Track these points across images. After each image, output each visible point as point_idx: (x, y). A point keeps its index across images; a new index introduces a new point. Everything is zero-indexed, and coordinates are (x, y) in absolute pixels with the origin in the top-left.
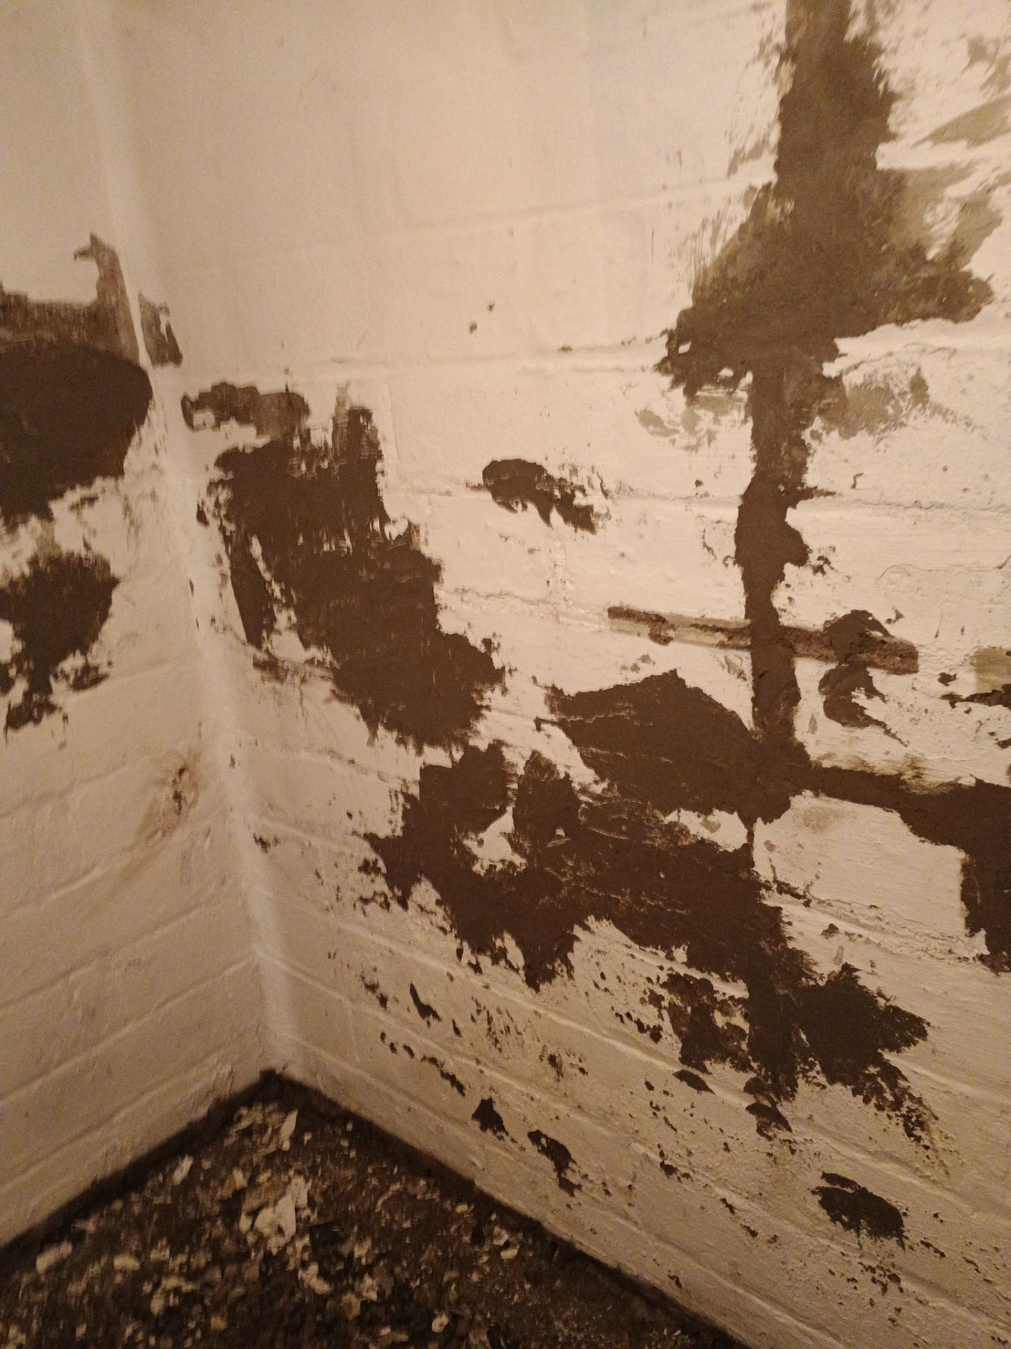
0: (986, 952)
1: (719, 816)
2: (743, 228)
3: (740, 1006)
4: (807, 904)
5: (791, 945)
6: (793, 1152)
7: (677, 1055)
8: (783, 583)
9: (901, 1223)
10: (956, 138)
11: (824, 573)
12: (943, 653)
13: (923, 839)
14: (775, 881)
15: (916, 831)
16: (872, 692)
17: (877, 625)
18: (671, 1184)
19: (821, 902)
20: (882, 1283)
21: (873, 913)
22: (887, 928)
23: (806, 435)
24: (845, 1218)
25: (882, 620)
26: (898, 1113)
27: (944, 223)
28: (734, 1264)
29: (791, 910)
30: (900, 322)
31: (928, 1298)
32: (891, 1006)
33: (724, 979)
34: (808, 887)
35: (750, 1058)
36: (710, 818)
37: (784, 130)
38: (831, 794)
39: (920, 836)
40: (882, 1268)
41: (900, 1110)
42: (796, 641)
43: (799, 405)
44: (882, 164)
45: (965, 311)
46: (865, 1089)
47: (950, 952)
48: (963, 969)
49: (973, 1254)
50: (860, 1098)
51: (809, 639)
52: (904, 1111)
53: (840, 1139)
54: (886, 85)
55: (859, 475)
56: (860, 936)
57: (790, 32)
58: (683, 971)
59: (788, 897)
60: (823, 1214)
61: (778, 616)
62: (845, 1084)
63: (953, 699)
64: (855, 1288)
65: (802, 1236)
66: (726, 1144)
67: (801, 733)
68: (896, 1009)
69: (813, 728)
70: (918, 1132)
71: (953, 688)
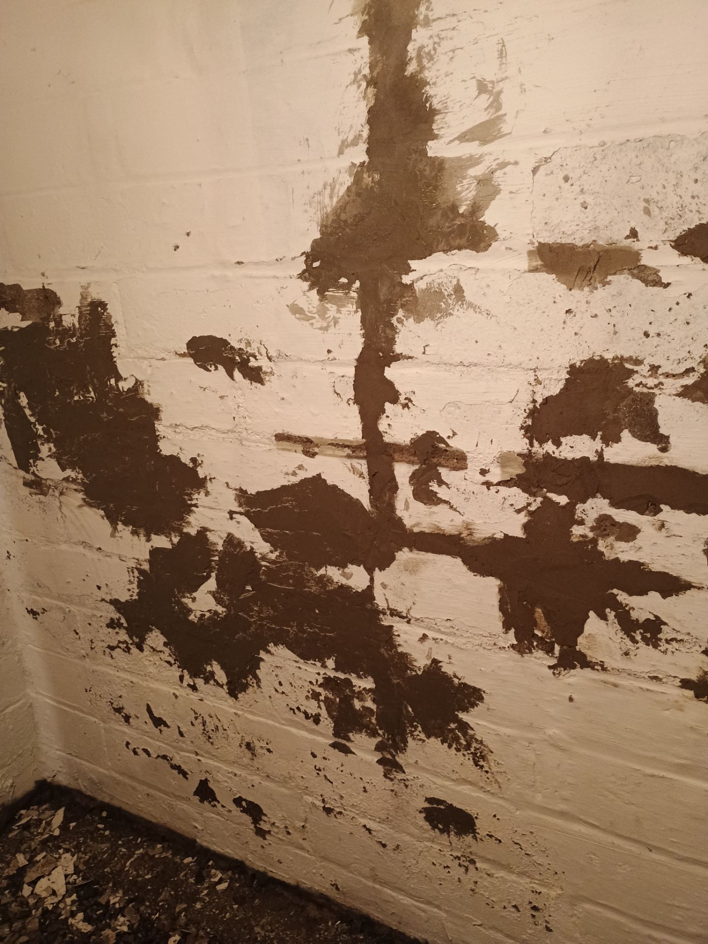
0: (515, 642)
1: (352, 568)
2: (349, 189)
3: (370, 694)
4: (408, 622)
5: (400, 650)
6: (406, 786)
7: (331, 731)
8: (385, 415)
9: (474, 825)
10: (473, 140)
11: (409, 408)
12: (481, 456)
13: (475, 574)
14: (388, 608)
15: (472, 569)
16: (441, 483)
17: (442, 440)
18: (332, 821)
19: (417, 620)
20: (465, 866)
21: (449, 624)
22: (457, 632)
23: (394, 321)
24: (441, 826)
25: (445, 437)
26: (469, 752)
27: (468, 191)
28: (373, 869)
29: (399, 626)
30: (445, 251)
31: (493, 872)
32: (462, 683)
33: (359, 677)
34: (408, 610)
35: (377, 727)
36: (346, 570)
37: (371, 130)
38: (420, 549)
39: (474, 572)
40: (464, 856)
41: (470, 750)
42: (394, 452)
43: (389, 301)
44: (430, 154)
45: (482, 245)
46: (448, 739)
47: (495, 644)
48: (503, 655)
49: (517, 838)
50: (446, 745)
51: (402, 450)
52: (472, 750)
53: (436, 774)
54: (431, 105)
55: (427, 346)
56: (442, 640)
57: (372, 67)
58: (332, 674)
59: (397, 618)
60: (427, 826)
61: (382, 436)
62: (436, 737)
63: (488, 484)
64: (449, 872)
65: (415, 842)
66: (364, 788)
67: (400, 511)
68: (465, 684)
69: (407, 507)
70: (481, 763)
71: (488, 477)
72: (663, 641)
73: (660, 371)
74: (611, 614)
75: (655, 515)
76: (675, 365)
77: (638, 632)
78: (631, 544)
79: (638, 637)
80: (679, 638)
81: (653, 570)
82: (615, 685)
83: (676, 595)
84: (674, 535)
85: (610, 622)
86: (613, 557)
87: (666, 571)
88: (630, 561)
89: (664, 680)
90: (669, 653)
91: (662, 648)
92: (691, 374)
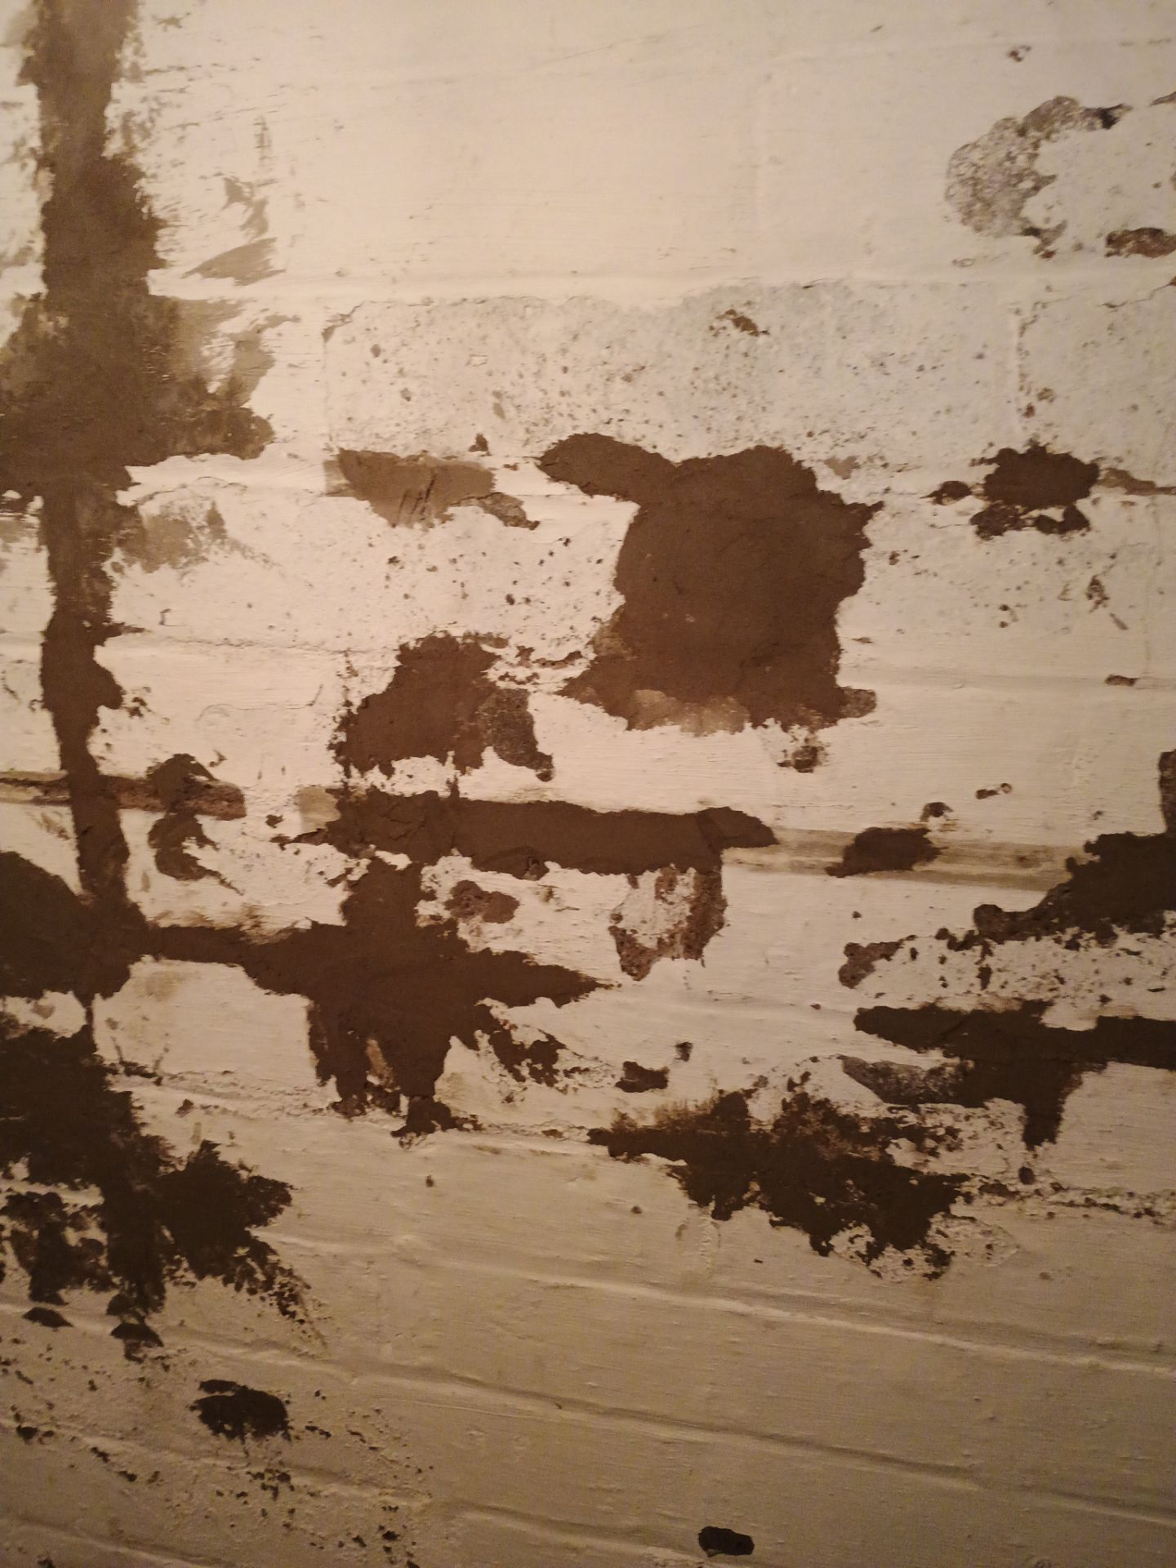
0: (338, 1099)
1: (52, 998)
2: (14, 338)
3: (94, 1216)
4: (158, 1083)
5: (145, 1132)
6: (166, 1368)
7: (25, 1291)
8: (99, 728)
9: (284, 1414)
10: (225, 276)
11: (140, 715)
12: (267, 794)
13: (268, 991)
14: (122, 1063)
15: (262, 983)
16: (203, 841)
17: (200, 769)
18: (32, 1450)
19: (173, 1077)
20: (272, 1487)
21: (228, 1079)
22: (243, 1093)
23: (107, 567)
24: (228, 1427)
25: (205, 762)
26: (271, 1292)
27: (220, 359)
28: (113, 1522)
29: (142, 1092)
30: (189, 455)
31: (320, 1488)
32: (255, 1177)
33: (74, 1188)
34: (157, 1063)
35: (111, 1273)
36: (42, 1002)
37: (49, 241)
38: (173, 956)
39: (265, 989)
40: (270, 1471)
41: (272, 1289)
42: (119, 791)
43: (95, 534)
44: (154, 291)
45: (250, 447)
46: (234, 1274)
47: (305, 1106)
48: (320, 1122)
49: (357, 1424)
50: (231, 1286)
51: (132, 788)
52: (276, 1288)
53: (217, 1339)
54: (150, 210)
55: (167, 611)
56: (216, 1107)
57: (45, 136)
58: (23, 1189)
59: (138, 1079)
60: (204, 1430)
61: (96, 765)
62: (215, 1275)
63: (281, 841)
64: (246, 1503)
65: (186, 1462)
66: (91, 1382)
67: (134, 892)
68: (259, 1178)
69: (146, 886)
70: (292, 1308)
71: (280, 829)
72: (561, 1073)
73: (533, 657)
74: (483, 1039)
75: (538, 878)
76: (553, 648)
77: (524, 1063)
78: (507, 925)
79: (525, 1072)
80: (583, 1067)
81: (541, 964)
82: (496, 1152)
83: (576, 1001)
84: (568, 908)
85: (482, 1051)
86: (481, 947)
87: (560, 964)
88: (507, 953)
89: (566, 1135)
90: (570, 1090)
91: (560, 1085)
92: (577, 661)
